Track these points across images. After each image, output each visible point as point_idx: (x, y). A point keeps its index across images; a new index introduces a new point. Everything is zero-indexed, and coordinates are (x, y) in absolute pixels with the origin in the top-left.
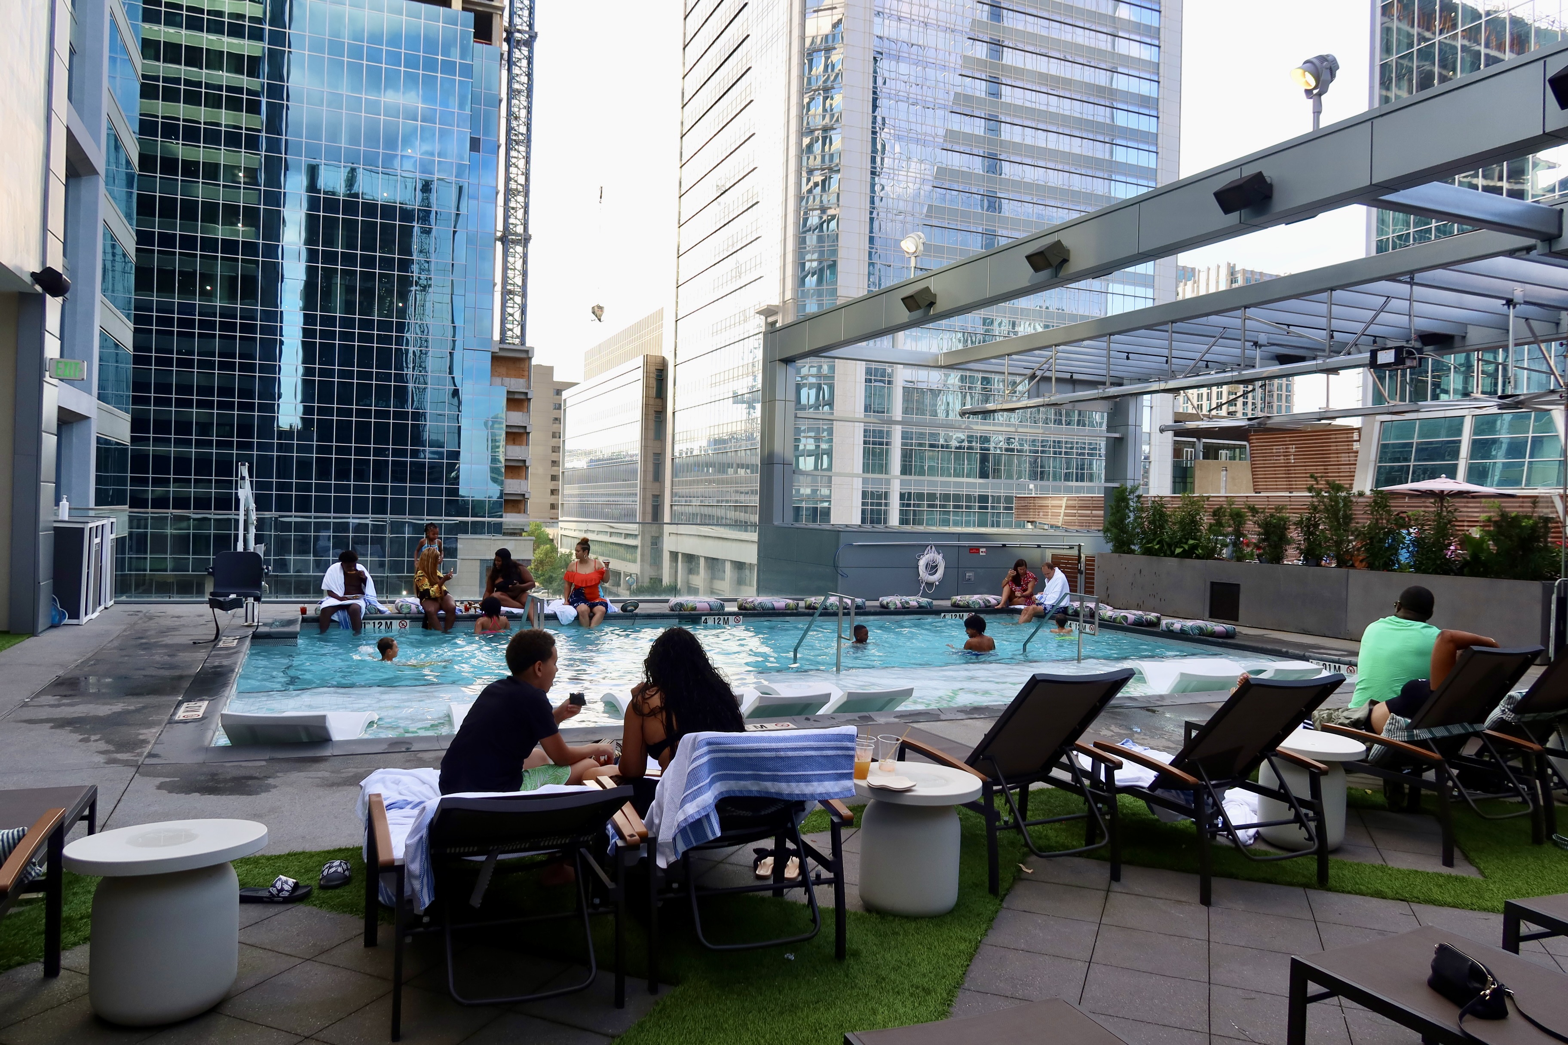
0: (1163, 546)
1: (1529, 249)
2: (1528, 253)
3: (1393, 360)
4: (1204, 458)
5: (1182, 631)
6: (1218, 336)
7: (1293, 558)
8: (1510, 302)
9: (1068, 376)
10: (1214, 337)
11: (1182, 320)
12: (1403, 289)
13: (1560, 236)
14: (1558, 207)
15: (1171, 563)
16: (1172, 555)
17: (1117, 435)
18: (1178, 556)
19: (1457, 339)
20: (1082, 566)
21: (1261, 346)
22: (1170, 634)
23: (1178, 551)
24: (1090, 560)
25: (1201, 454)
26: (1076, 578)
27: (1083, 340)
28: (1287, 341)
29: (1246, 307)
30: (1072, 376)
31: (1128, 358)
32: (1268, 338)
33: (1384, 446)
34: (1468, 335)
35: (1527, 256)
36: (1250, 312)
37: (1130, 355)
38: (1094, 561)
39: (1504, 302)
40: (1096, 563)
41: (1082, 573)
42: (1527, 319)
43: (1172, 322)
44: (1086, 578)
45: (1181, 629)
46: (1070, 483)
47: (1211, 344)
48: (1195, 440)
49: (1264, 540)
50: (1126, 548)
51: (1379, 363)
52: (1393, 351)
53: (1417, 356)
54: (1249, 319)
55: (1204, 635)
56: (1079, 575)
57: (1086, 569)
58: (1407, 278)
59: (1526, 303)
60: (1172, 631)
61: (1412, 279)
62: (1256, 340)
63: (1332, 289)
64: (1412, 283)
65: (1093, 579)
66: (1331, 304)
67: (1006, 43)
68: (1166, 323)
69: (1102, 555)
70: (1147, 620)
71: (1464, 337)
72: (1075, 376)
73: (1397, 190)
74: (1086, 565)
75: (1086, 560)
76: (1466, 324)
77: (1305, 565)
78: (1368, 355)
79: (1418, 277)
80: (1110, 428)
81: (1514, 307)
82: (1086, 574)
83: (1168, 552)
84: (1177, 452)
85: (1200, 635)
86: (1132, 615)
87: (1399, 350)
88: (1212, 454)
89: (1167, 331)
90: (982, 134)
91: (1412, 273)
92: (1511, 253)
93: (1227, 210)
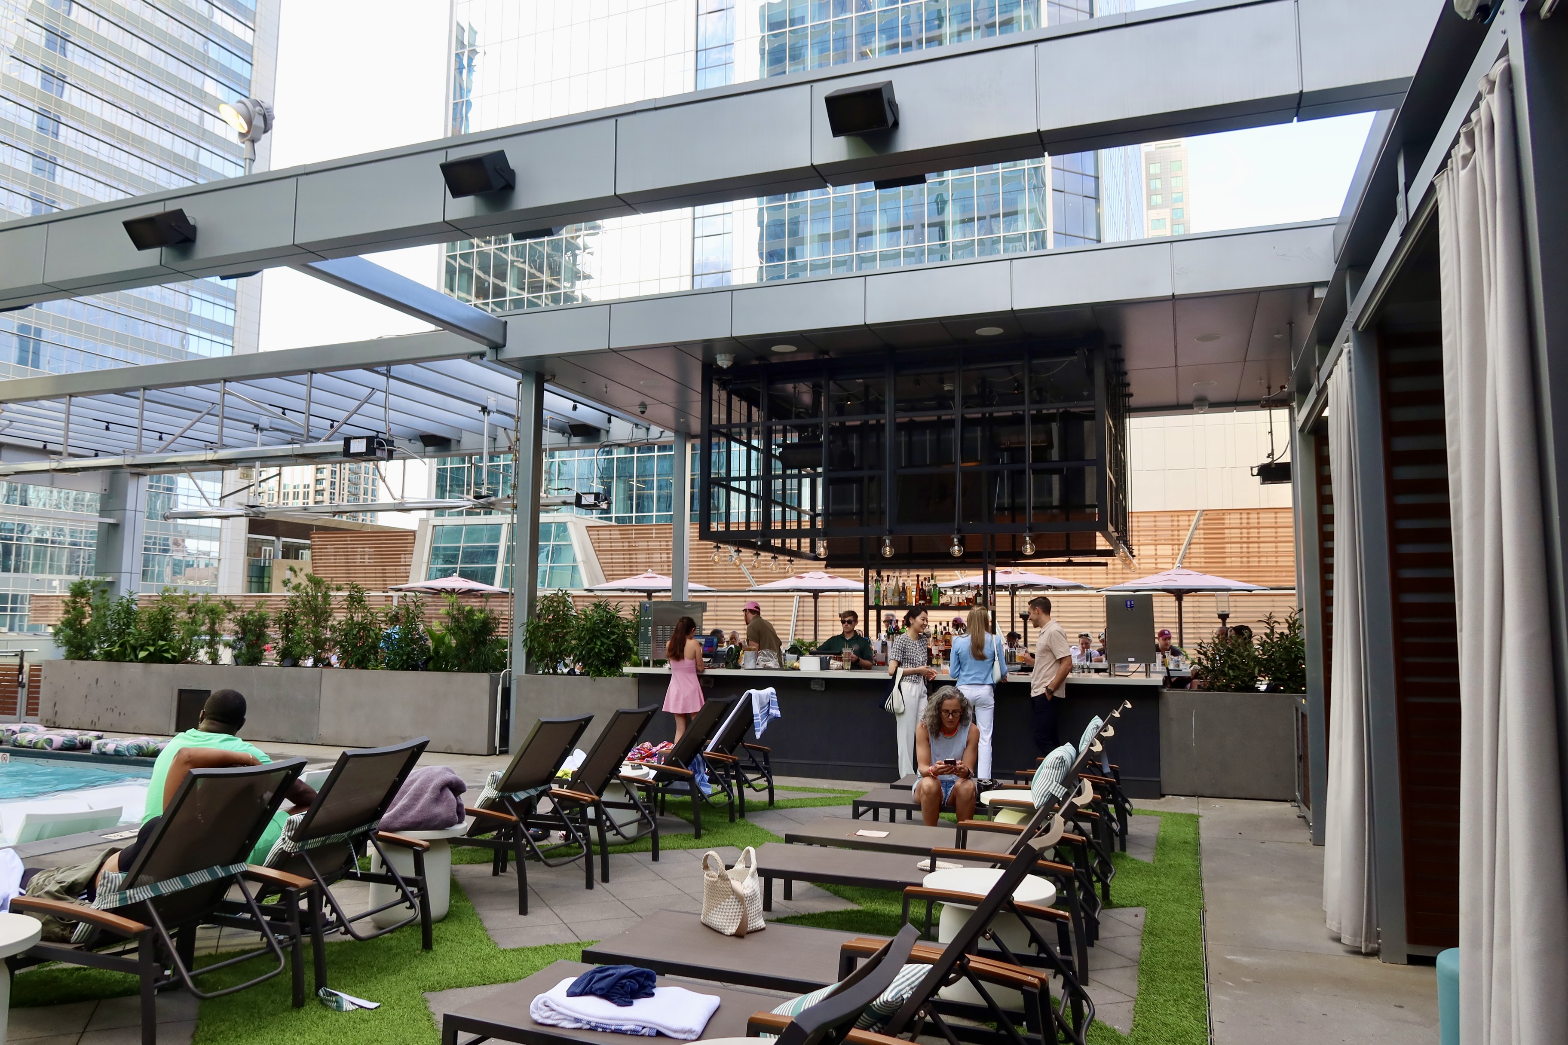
0: (126, 649)
1: (482, 355)
2: (481, 358)
3: (364, 450)
4: (283, 557)
5: (117, 753)
6: (205, 411)
7: (271, 657)
8: (484, 409)
9: (40, 445)
10: (200, 412)
11: (158, 387)
12: (379, 380)
13: (504, 346)
14: (503, 319)
15: (133, 669)
16: (136, 660)
17: (111, 521)
18: (144, 660)
19: (453, 443)
20: (25, 678)
21: (262, 430)
22: (103, 757)
23: (142, 654)
24: (36, 669)
25: (280, 553)
26: (16, 692)
27: (37, 399)
28: (285, 426)
29: (225, 381)
30: (45, 446)
31: (107, 428)
32: (271, 422)
33: (436, 549)
34: (462, 440)
35: (481, 362)
36: (231, 386)
37: (111, 426)
38: (40, 670)
39: (480, 408)
40: (42, 673)
41: (23, 687)
42: (505, 429)
43: (145, 389)
44: (29, 692)
45: (115, 751)
46: (40, 576)
47: (194, 420)
48: (274, 538)
49: (239, 639)
50: (82, 653)
51: (352, 451)
52: (365, 440)
53: (386, 448)
54: (229, 393)
55: (144, 755)
56: (20, 689)
57: (30, 681)
58: (383, 369)
59: (498, 411)
60: (104, 754)
61: (389, 371)
62: (257, 422)
63: (312, 372)
64: (388, 375)
65: (38, 693)
66: (311, 387)
67: (68, 80)
68: (136, 389)
69: (49, 663)
70: (81, 743)
71: (459, 441)
72: (50, 447)
73: (325, 259)
74: (30, 676)
75: (31, 670)
76: (461, 430)
77: (280, 665)
78: (342, 442)
79: (395, 370)
80: (103, 512)
81: (489, 413)
82: (30, 687)
83: (132, 657)
84: (253, 549)
85: (138, 755)
86: (59, 737)
87: (370, 440)
88: (292, 554)
89: (138, 398)
90: (30, 172)
91: (389, 364)
92: (469, 356)
93: (141, 245)
